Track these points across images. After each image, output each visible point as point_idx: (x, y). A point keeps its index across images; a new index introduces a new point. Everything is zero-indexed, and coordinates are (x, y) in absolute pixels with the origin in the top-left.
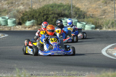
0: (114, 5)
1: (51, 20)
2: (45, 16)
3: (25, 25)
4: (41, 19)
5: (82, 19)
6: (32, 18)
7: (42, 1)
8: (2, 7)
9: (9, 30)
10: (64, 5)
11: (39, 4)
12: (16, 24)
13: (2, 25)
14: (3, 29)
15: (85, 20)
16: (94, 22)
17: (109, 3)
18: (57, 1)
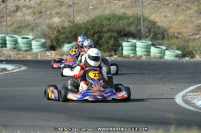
1: (106, 40)
2: (96, 36)
3: (61, 50)
5: (160, 41)
6: (73, 38)
7: (92, 9)
8: (23, 19)
9: (33, 59)
10: (129, 15)
11: (87, 15)
12: (46, 49)
13: (21, 49)
14: (23, 57)
15: (164, 43)
16: (180, 45)
18: (117, 9)
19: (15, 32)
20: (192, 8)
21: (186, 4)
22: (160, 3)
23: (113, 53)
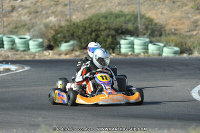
1: (104, 40)
2: (94, 34)
3: (59, 49)
4: (87, 38)
5: (157, 38)
6: (71, 37)
7: (88, 8)
8: (19, 19)
9: (31, 59)
10: (126, 13)
11: (83, 13)
12: (44, 48)
13: (19, 50)
14: (21, 57)
15: (162, 40)
16: (178, 42)
18: (113, 7)
19: (12, 33)
20: (188, 3)
23: (111, 51)
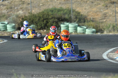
0: (114, 8)
1: (51, 24)
2: (45, 21)
4: (41, 23)
5: (82, 23)
6: (31, 23)
7: (42, 5)
8: (1, 12)
9: (8, 35)
10: (64, 9)
11: (39, 9)
12: (16, 29)
13: (1, 30)
14: (2, 34)
15: (85, 24)
16: (94, 26)
17: (110, 6)
18: (57, 5)
20: (100, 3)
21: (97, 1)
22: (82, 1)
